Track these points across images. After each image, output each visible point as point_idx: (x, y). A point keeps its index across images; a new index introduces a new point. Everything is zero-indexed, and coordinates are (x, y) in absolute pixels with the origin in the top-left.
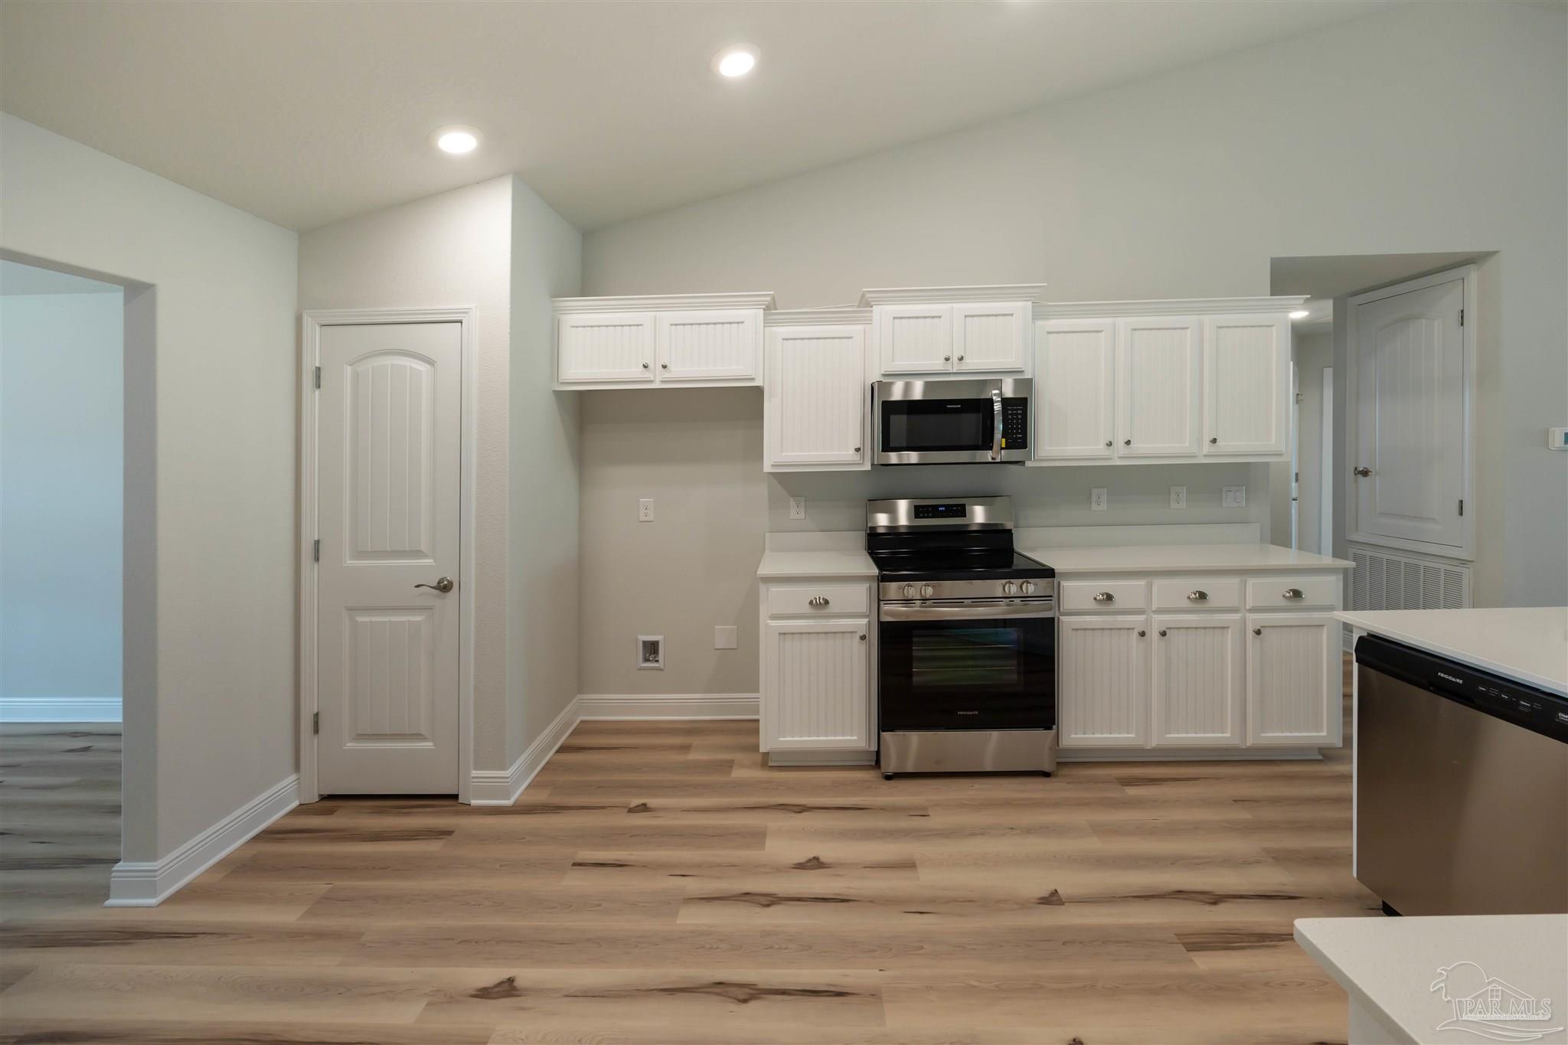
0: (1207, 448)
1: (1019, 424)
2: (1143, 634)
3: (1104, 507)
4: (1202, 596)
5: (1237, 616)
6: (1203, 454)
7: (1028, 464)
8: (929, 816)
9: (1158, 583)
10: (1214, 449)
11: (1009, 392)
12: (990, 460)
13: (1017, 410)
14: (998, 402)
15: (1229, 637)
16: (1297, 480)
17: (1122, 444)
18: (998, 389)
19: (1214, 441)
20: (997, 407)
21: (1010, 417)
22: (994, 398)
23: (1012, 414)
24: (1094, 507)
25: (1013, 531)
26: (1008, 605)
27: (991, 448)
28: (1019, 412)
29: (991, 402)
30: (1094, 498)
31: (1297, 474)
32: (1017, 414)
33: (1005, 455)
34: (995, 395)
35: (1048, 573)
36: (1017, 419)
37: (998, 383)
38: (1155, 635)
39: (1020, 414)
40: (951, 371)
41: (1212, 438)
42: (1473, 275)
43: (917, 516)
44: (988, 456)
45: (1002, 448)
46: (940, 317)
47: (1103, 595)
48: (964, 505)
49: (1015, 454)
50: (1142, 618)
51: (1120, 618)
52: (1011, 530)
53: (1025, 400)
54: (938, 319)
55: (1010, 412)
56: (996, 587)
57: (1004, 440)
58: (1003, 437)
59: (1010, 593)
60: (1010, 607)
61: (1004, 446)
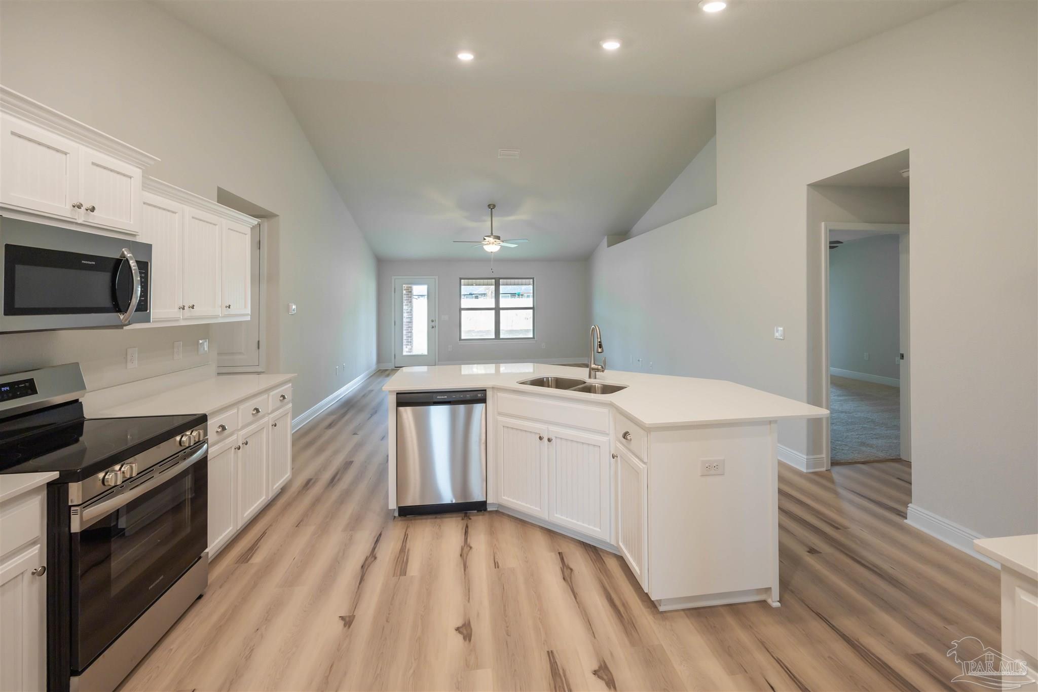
0: (224, 311)
2: (238, 448)
10: (227, 312)
17: (188, 308)
19: (229, 307)
41: (227, 305)
44: (118, 319)
46: (66, 154)
47: (220, 427)
49: (137, 317)
51: (227, 441)
54: (64, 156)
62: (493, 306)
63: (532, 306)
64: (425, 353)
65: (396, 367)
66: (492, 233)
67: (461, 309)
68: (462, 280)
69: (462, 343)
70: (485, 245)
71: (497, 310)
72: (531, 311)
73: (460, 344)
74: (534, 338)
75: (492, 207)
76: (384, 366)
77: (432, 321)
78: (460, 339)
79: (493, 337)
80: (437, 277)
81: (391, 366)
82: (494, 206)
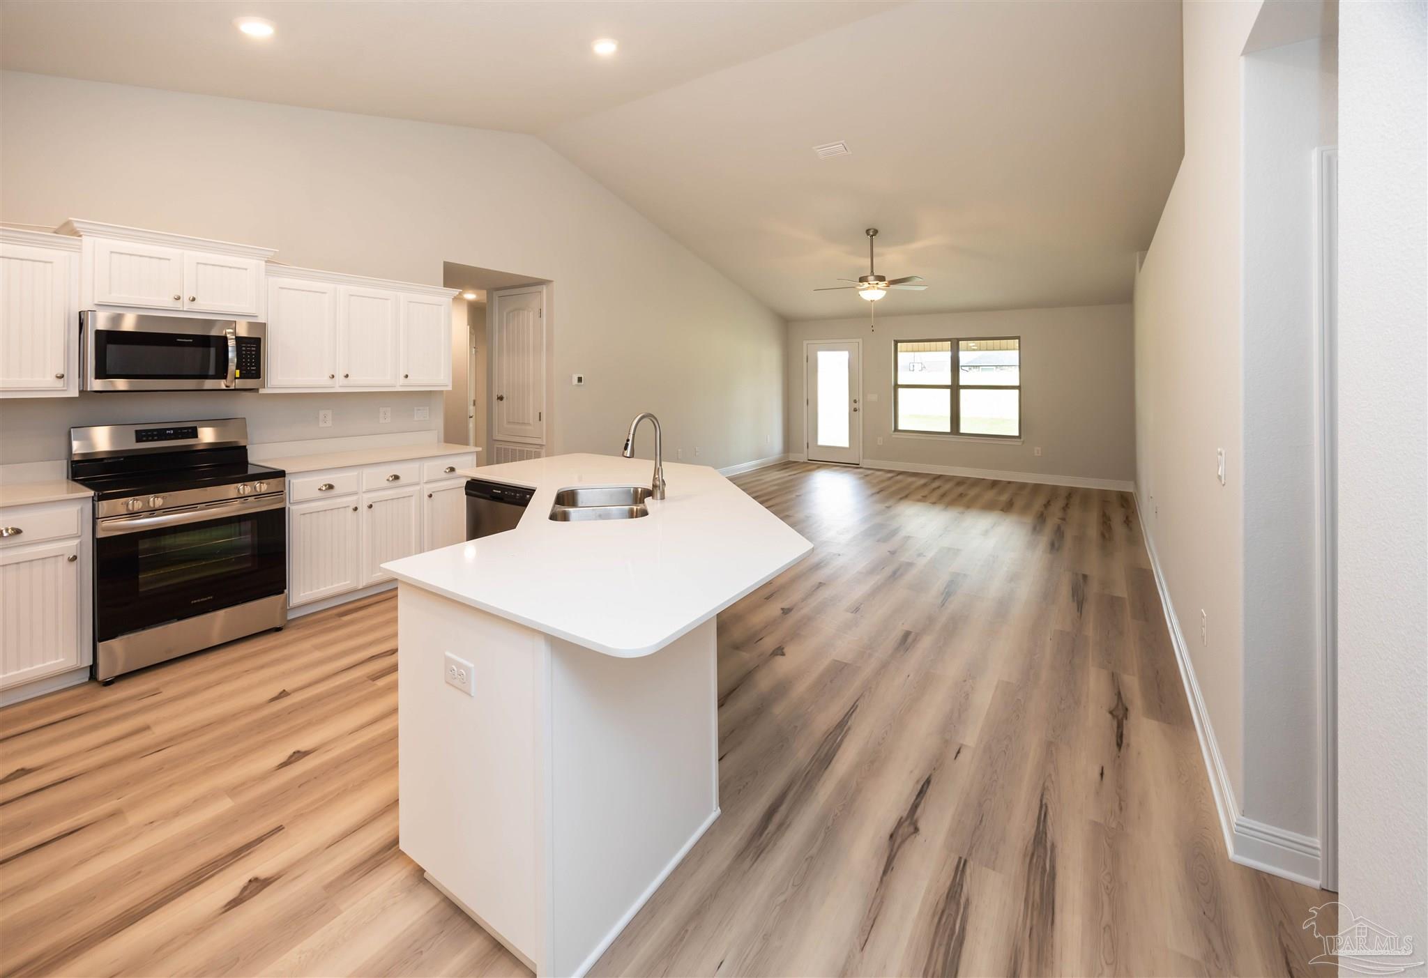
0: (402, 381)
1: (253, 359)
2: (356, 509)
3: (329, 423)
4: (396, 478)
5: (418, 488)
6: (400, 385)
7: (262, 391)
8: (161, 692)
9: (367, 472)
10: (406, 381)
11: (243, 332)
12: (224, 388)
13: (251, 347)
14: (232, 339)
15: (413, 501)
16: (474, 404)
17: (342, 377)
18: (232, 329)
19: (407, 376)
20: (232, 344)
21: (244, 352)
22: (228, 335)
23: (246, 351)
24: (322, 425)
25: (247, 447)
26: (243, 503)
27: (225, 377)
28: (253, 349)
29: (225, 339)
30: (321, 417)
31: (474, 401)
32: (251, 351)
33: (239, 383)
34: (229, 333)
35: (281, 474)
36: (251, 355)
37: (232, 324)
38: (363, 508)
39: (253, 351)
40: (180, 309)
41: (404, 375)
42: (544, 289)
43: (139, 440)
44: (222, 384)
45: (236, 378)
46: (169, 260)
47: (326, 485)
48: (196, 428)
49: (249, 383)
50: (354, 498)
51: (339, 500)
52: (245, 446)
53: (259, 340)
54: (168, 261)
55: (244, 348)
56: (231, 490)
57: (238, 371)
58: (237, 369)
59: (244, 493)
60: (245, 505)
61: (238, 375)
62: (949, 383)
63: (1017, 384)
64: (845, 443)
65: (809, 460)
66: (872, 271)
67: (897, 386)
68: (899, 344)
69: (897, 435)
70: (864, 289)
71: (955, 388)
72: (1017, 391)
73: (893, 436)
74: (1019, 437)
75: (872, 233)
76: (793, 457)
77: (855, 401)
78: (896, 430)
79: (948, 429)
80: (860, 340)
81: (802, 458)
82: (876, 232)
